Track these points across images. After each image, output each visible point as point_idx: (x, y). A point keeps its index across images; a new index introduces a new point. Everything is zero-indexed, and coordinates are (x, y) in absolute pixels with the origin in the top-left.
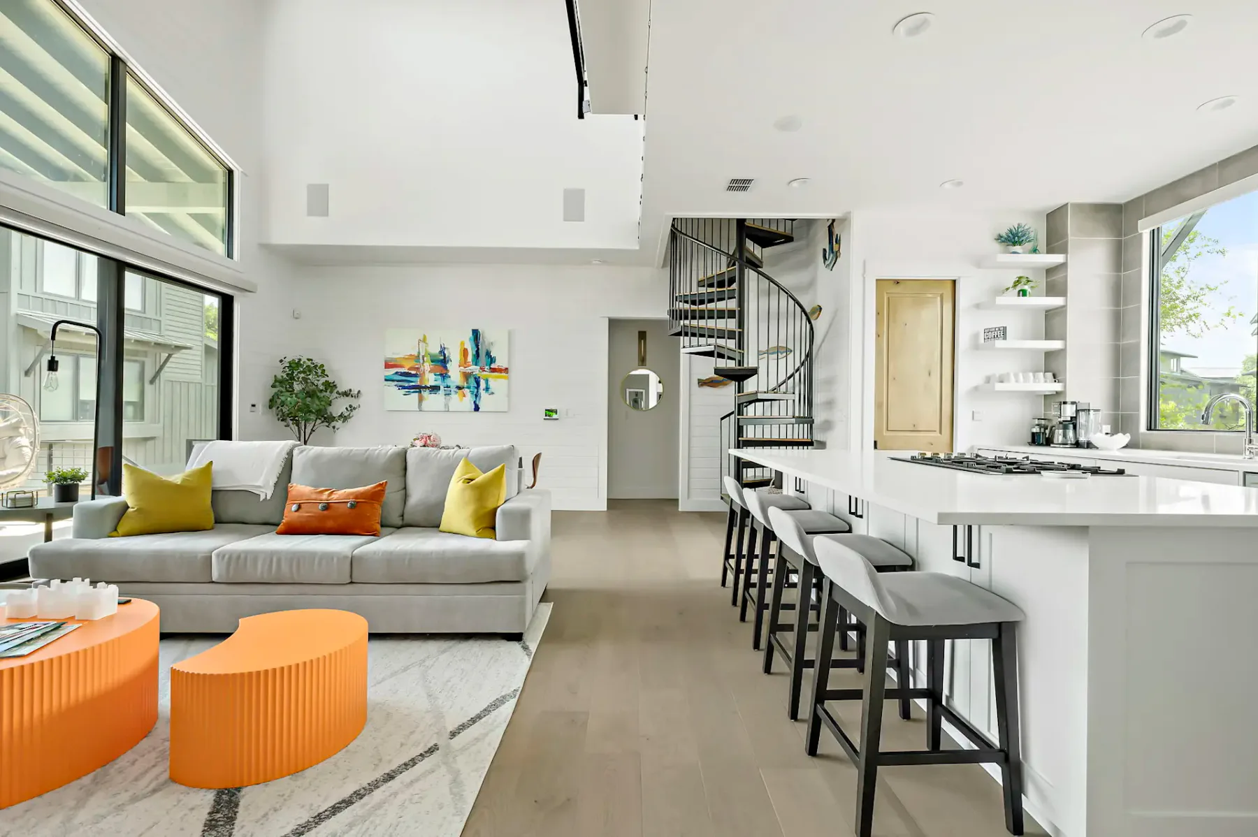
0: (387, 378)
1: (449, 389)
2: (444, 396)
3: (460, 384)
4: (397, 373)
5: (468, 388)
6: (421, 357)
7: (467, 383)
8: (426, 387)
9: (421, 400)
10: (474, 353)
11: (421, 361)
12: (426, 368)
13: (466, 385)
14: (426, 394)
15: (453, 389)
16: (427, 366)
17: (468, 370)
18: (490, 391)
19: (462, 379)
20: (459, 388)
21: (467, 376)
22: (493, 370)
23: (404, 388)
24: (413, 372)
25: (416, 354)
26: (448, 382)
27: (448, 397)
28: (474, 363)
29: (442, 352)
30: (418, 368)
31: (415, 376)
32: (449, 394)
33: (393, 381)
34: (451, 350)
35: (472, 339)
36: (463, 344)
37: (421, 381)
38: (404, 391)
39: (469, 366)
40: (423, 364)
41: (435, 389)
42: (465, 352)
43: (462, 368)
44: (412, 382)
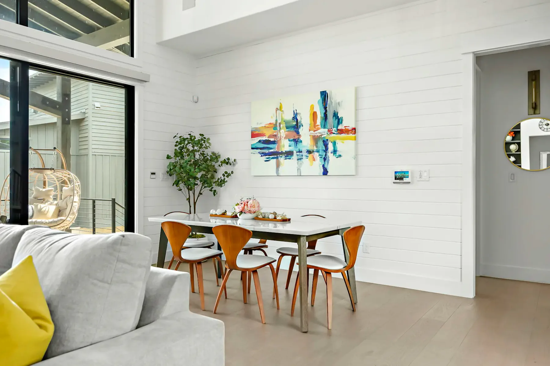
0: (254, 147)
1: (301, 154)
2: (297, 161)
3: (310, 148)
4: (260, 141)
5: (318, 151)
6: (278, 124)
7: (317, 147)
8: (282, 153)
9: (278, 165)
10: (323, 115)
11: (278, 128)
12: (282, 135)
13: (315, 148)
14: (282, 159)
15: (304, 153)
16: (283, 132)
17: (317, 133)
18: (338, 154)
19: (312, 144)
20: (309, 152)
21: (316, 139)
22: (341, 132)
23: (265, 154)
24: (272, 139)
25: (274, 122)
26: (300, 146)
27: (300, 161)
28: (323, 126)
29: (295, 118)
30: (276, 136)
31: (274, 142)
32: (301, 159)
33: (257, 148)
34: (302, 115)
35: (321, 101)
36: (312, 107)
37: (278, 148)
38: (264, 158)
39: (318, 129)
40: (279, 131)
41: (289, 154)
42: (314, 114)
43: (312, 132)
44: (271, 149)
